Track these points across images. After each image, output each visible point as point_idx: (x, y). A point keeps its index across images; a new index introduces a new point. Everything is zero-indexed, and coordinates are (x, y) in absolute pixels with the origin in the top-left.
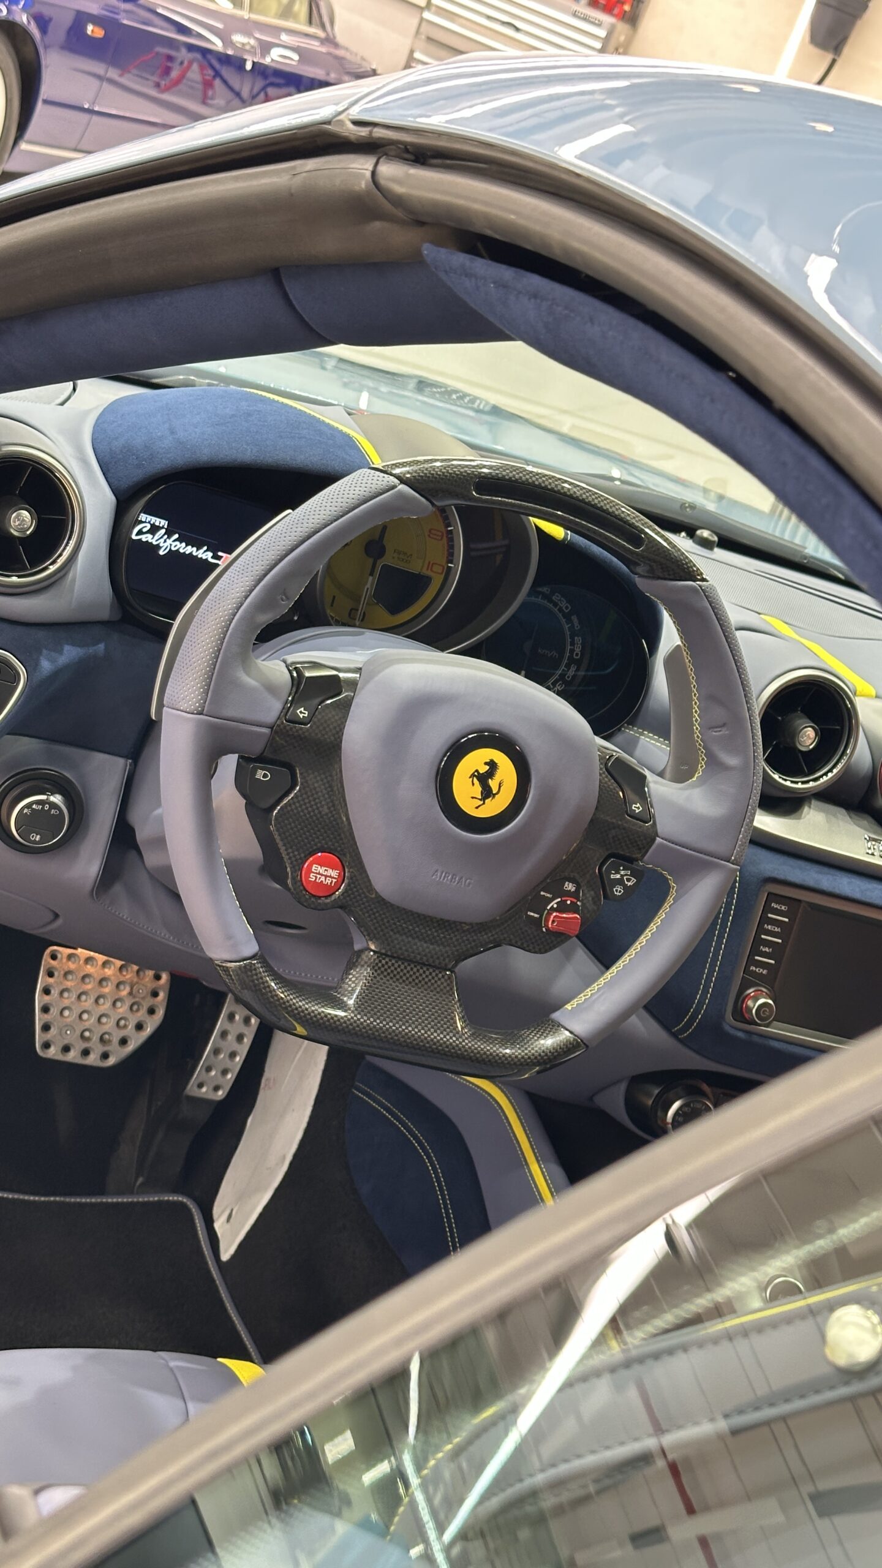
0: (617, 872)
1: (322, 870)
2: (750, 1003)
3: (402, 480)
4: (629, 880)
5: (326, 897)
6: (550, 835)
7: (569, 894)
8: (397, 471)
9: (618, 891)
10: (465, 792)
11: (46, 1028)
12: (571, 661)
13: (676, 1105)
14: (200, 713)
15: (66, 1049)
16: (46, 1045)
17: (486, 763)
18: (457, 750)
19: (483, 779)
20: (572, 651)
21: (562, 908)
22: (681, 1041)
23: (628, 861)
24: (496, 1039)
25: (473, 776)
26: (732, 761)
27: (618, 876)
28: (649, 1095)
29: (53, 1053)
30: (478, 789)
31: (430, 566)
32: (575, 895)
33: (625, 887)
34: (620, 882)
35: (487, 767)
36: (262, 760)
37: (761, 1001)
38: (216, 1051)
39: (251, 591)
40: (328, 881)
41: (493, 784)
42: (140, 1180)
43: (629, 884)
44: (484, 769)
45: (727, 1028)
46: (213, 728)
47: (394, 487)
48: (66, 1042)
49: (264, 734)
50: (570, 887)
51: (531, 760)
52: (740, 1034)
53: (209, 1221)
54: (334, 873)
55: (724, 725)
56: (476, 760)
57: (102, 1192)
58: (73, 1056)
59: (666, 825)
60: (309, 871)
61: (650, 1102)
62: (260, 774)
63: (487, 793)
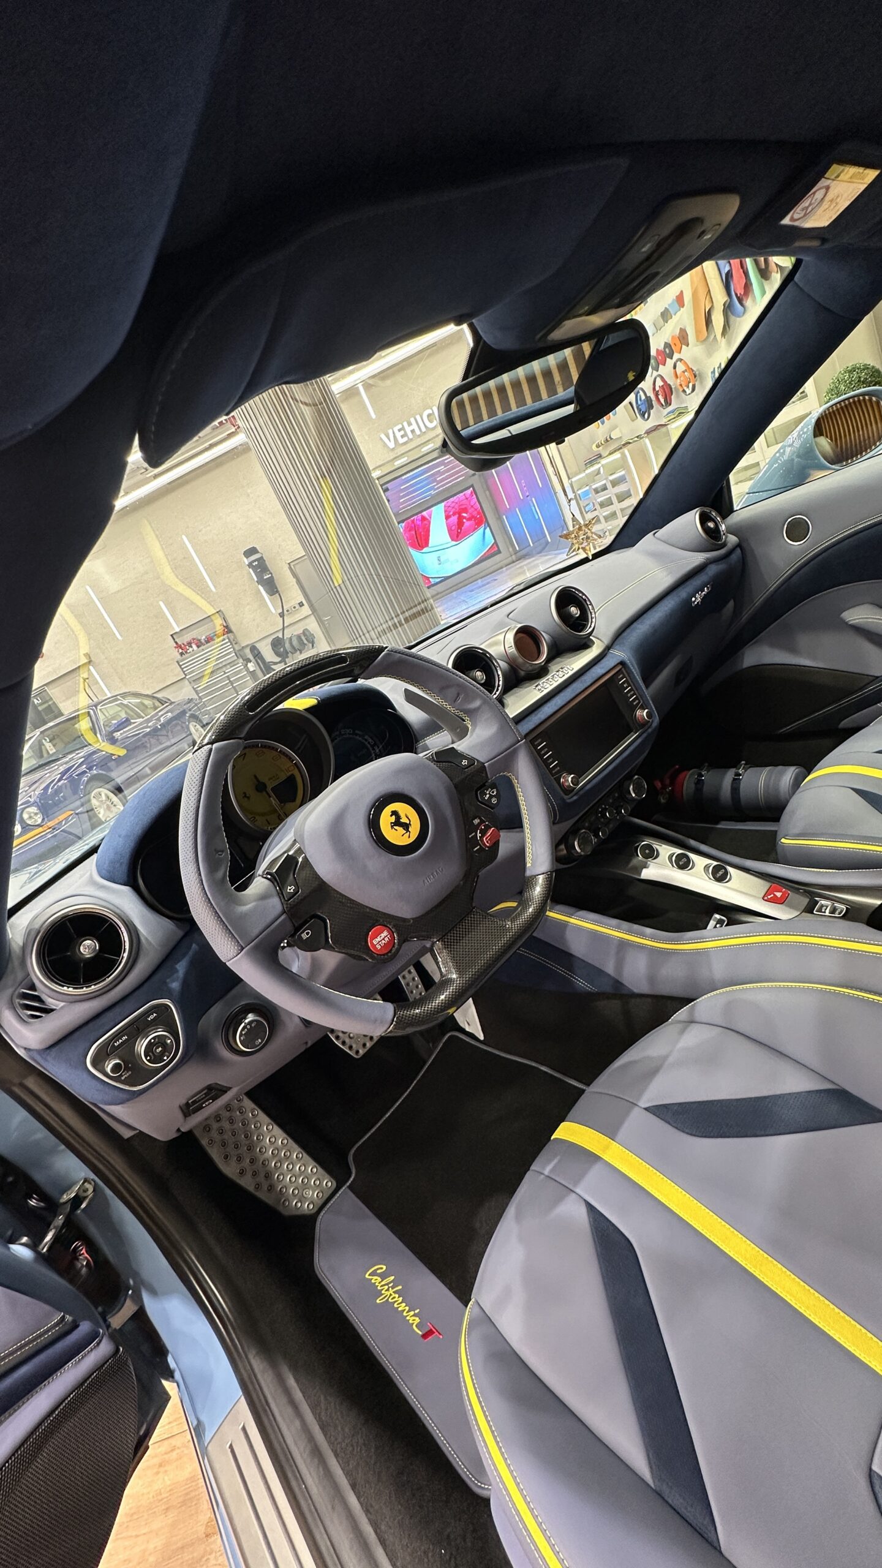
0: (486, 795)
1: (378, 939)
2: (567, 784)
3: (211, 743)
4: (493, 792)
5: (394, 946)
6: (448, 811)
7: (479, 824)
8: (206, 741)
9: (494, 801)
10: (397, 837)
11: (351, 1048)
12: (373, 746)
13: (576, 843)
14: (243, 949)
15: (364, 1045)
16: (357, 1052)
17: (391, 816)
18: (373, 824)
19: (398, 823)
20: (369, 743)
21: (483, 833)
22: (558, 823)
23: (483, 787)
24: (521, 910)
25: (392, 827)
26: (477, 703)
27: (488, 796)
28: (562, 850)
29: (362, 1052)
30: (401, 830)
31: (288, 770)
32: (482, 822)
33: (494, 796)
34: (491, 797)
35: (394, 817)
36: (297, 929)
37: (570, 779)
38: (408, 984)
39: (199, 869)
40: (386, 939)
41: (404, 820)
43: (495, 793)
44: (393, 819)
45: (568, 801)
46: (256, 948)
47: (211, 750)
48: (362, 1043)
49: (284, 920)
50: (476, 821)
51: (407, 792)
52: (575, 798)
54: (385, 933)
55: (458, 695)
56: (386, 819)
57: (425, 1063)
58: (369, 1045)
59: (481, 756)
60: (374, 946)
61: (565, 852)
62: (304, 936)
63: (406, 827)
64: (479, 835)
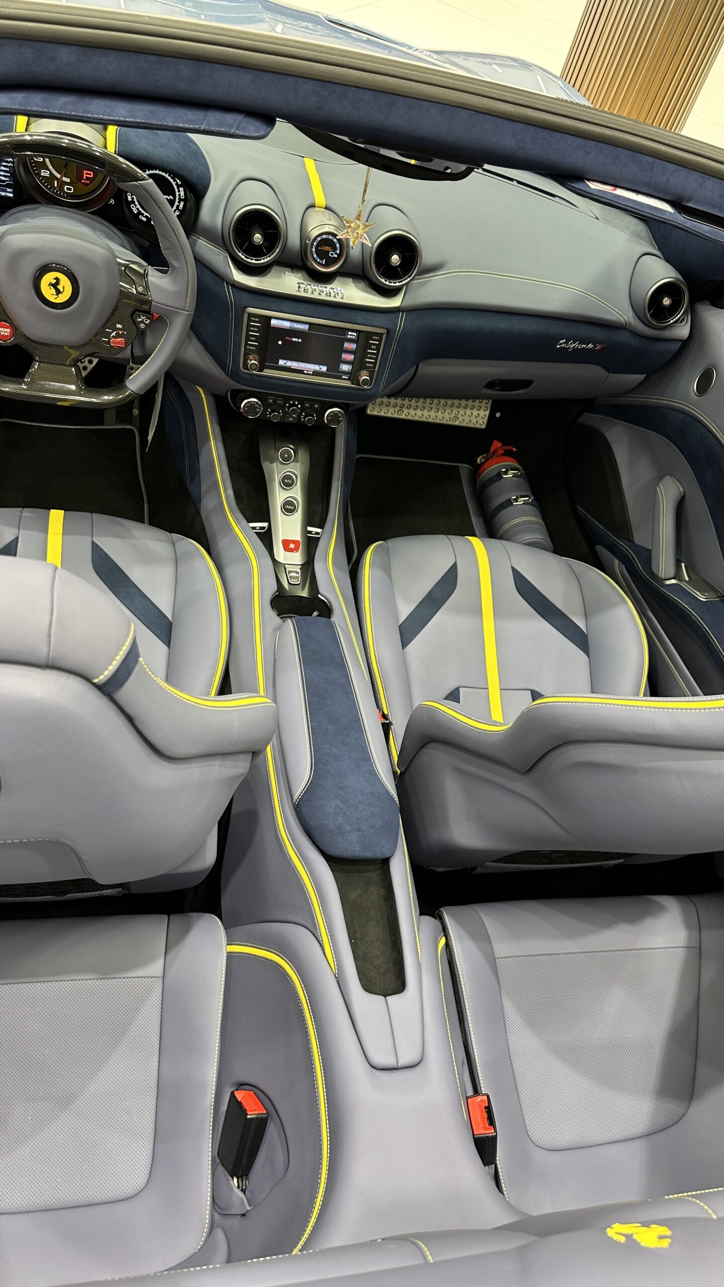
2: (249, 362)
4: (146, 321)
5: (9, 340)
7: (119, 329)
9: (142, 326)
10: (48, 293)
13: (244, 402)
17: (54, 279)
21: (117, 336)
22: (230, 378)
23: (143, 313)
25: (49, 285)
26: (176, 264)
27: (141, 320)
30: (53, 291)
32: (122, 330)
33: (145, 324)
34: (142, 322)
35: (55, 281)
37: (253, 362)
40: (6, 334)
41: (60, 287)
44: (54, 281)
45: (241, 373)
50: (119, 326)
52: (248, 376)
54: (8, 330)
55: (170, 248)
56: (49, 278)
59: (157, 297)
61: (238, 401)
63: (58, 292)
64: (114, 334)
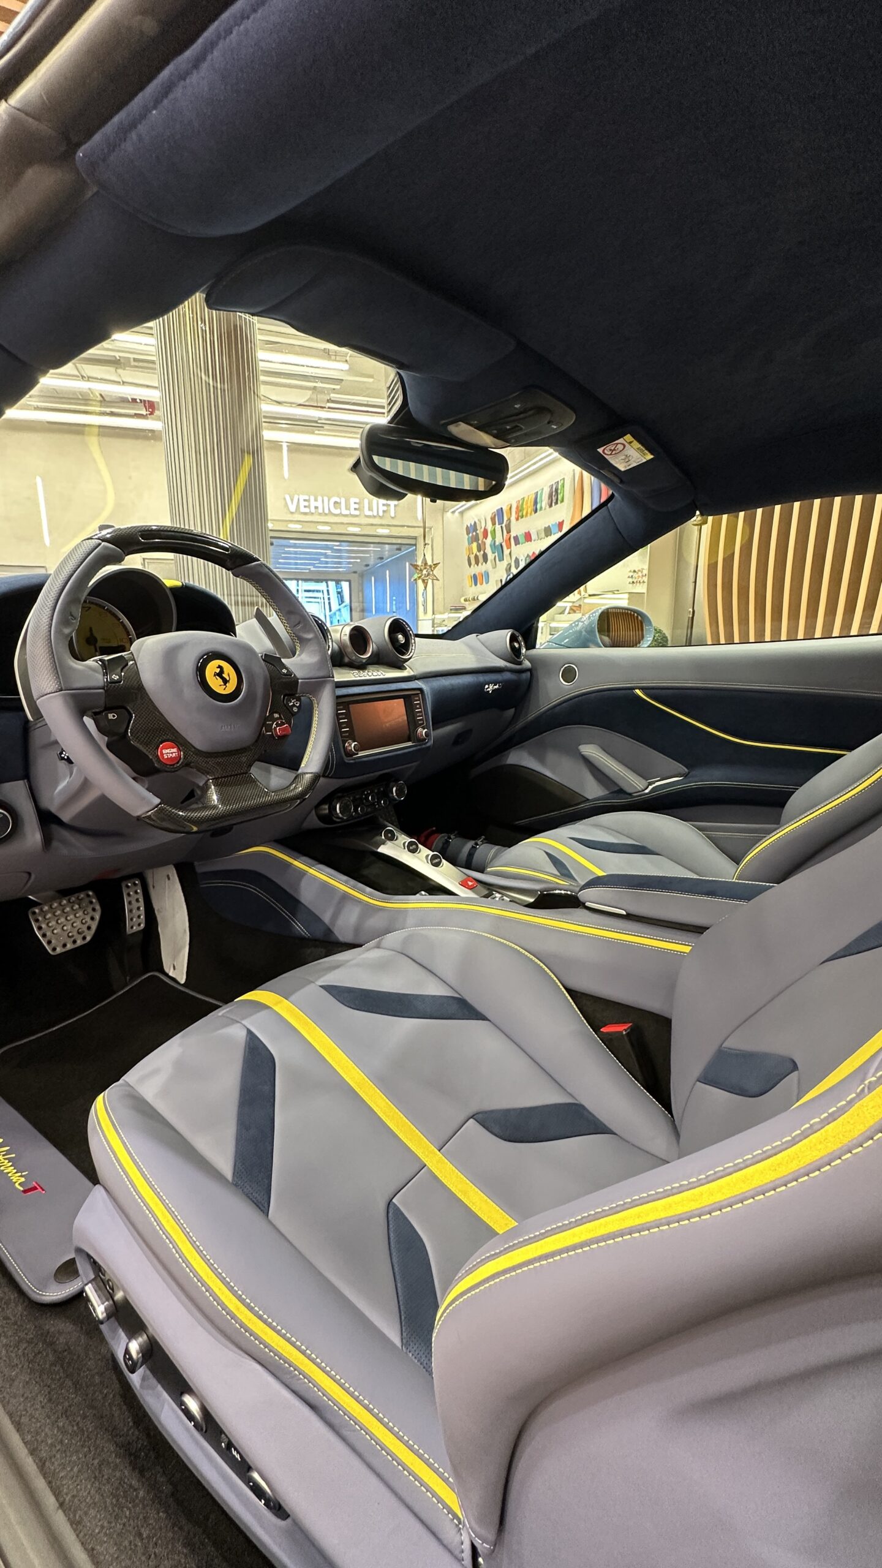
0: (291, 702)
1: (168, 751)
2: (350, 748)
3: (104, 540)
4: (297, 703)
5: (178, 763)
6: (260, 691)
7: (277, 719)
8: (96, 537)
9: (295, 709)
10: (215, 684)
11: (49, 942)
13: (338, 806)
14: (61, 690)
15: (65, 945)
16: (54, 949)
17: (217, 668)
18: (201, 670)
19: (220, 674)
22: (331, 777)
23: (292, 695)
25: (215, 675)
26: (310, 636)
27: (292, 704)
28: (325, 809)
29: (59, 950)
30: (220, 681)
31: (122, 640)
32: (280, 718)
33: (297, 707)
34: (294, 705)
35: (219, 669)
36: (109, 709)
37: (353, 745)
38: (131, 911)
39: (53, 616)
40: (174, 755)
41: (225, 676)
42: (128, 978)
43: (298, 705)
44: (218, 670)
45: (347, 761)
46: (73, 696)
47: (100, 544)
48: (62, 943)
49: (102, 693)
50: (276, 715)
51: (237, 663)
52: (352, 761)
53: (167, 975)
54: (175, 750)
55: (299, 623)
56: (212, 667)
57: (115, 992)
58: (69, 946)
59: (299, 673)
60: (162, 754)
61: (327, 811)
62: (110, 716)
63: (225, 681)
64: (274, 725)
